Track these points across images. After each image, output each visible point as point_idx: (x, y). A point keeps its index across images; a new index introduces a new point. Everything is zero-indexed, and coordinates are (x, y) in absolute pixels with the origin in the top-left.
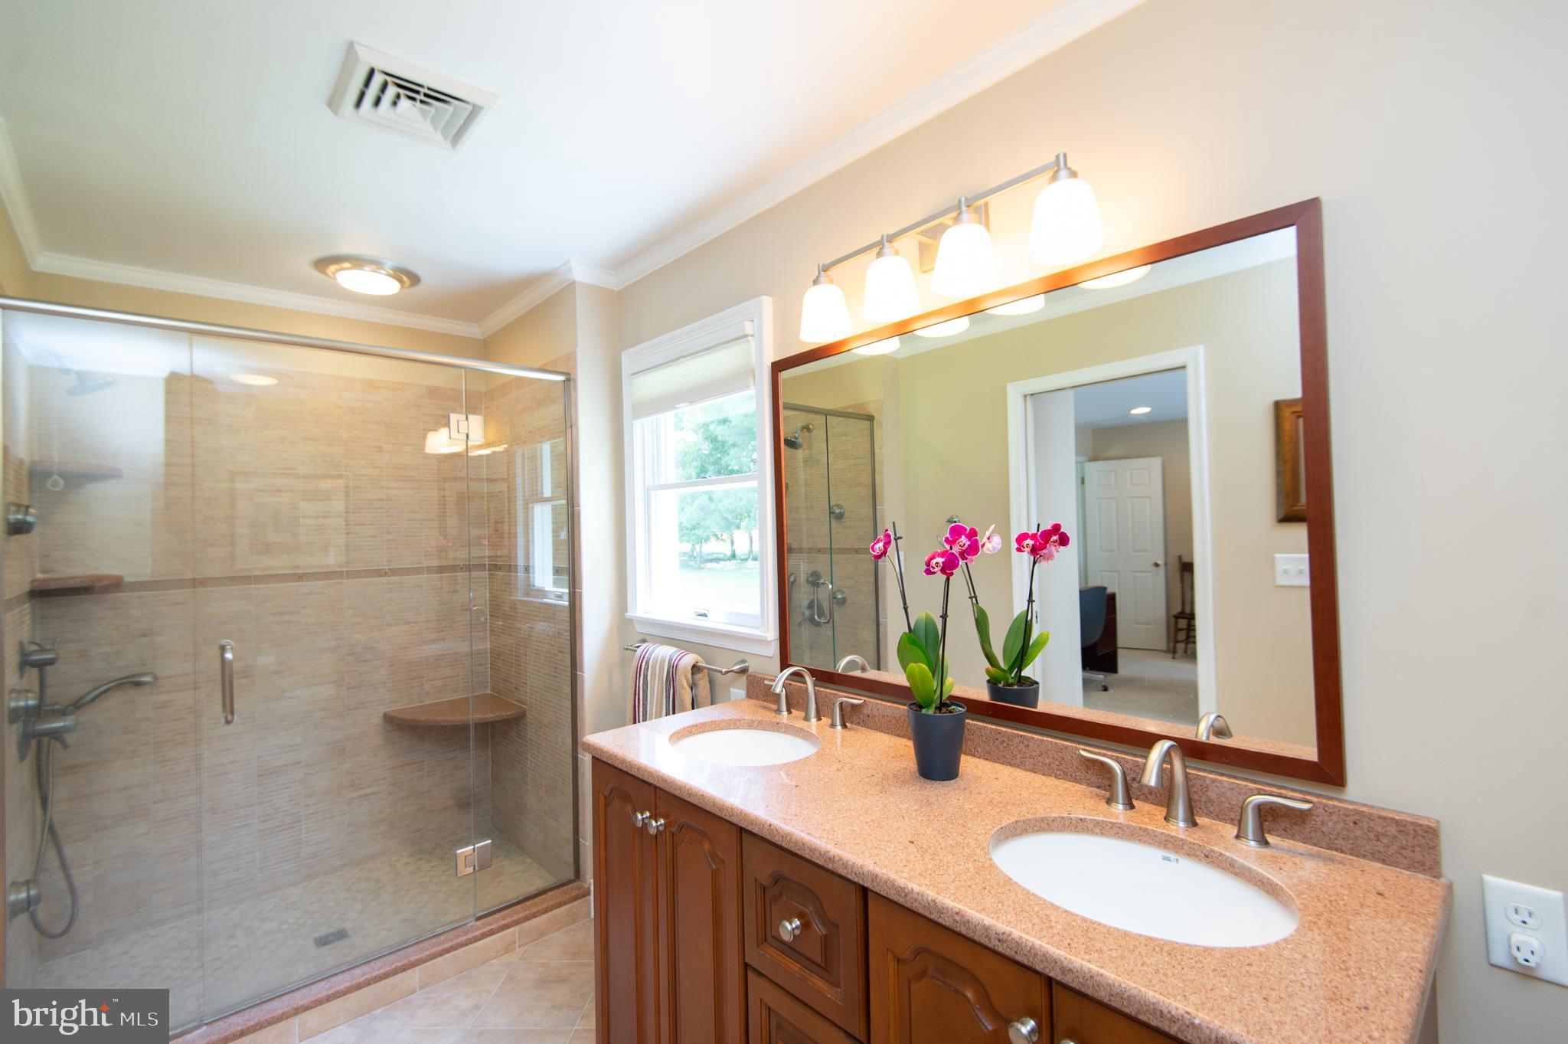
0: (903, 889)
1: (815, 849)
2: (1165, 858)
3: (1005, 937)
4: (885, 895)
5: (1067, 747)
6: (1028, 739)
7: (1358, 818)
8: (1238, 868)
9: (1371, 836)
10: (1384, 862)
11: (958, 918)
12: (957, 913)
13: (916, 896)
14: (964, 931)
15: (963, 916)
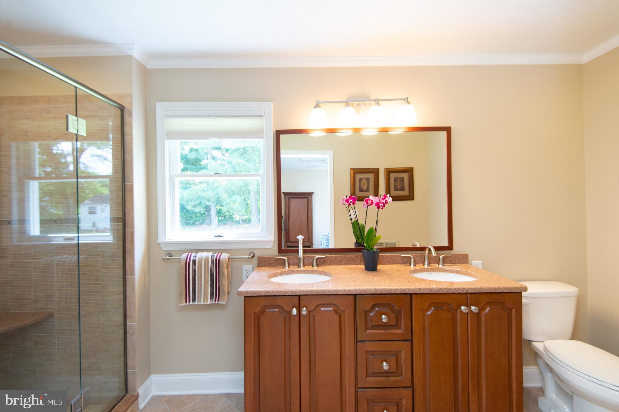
0: (430, 289)
1: (396, 289)
2: (429, 274)
3: (460, 289)
4: (424, 293)
5: (394, 255)
6: (383, 256)
7: (456, 256)
8: (448, 270)
9: (458, 259)
10: (460, 263)
11: (447, 289)
12: (447, 288)
13: (434, 289)
14: (449, 292)
15: (449, 288)
